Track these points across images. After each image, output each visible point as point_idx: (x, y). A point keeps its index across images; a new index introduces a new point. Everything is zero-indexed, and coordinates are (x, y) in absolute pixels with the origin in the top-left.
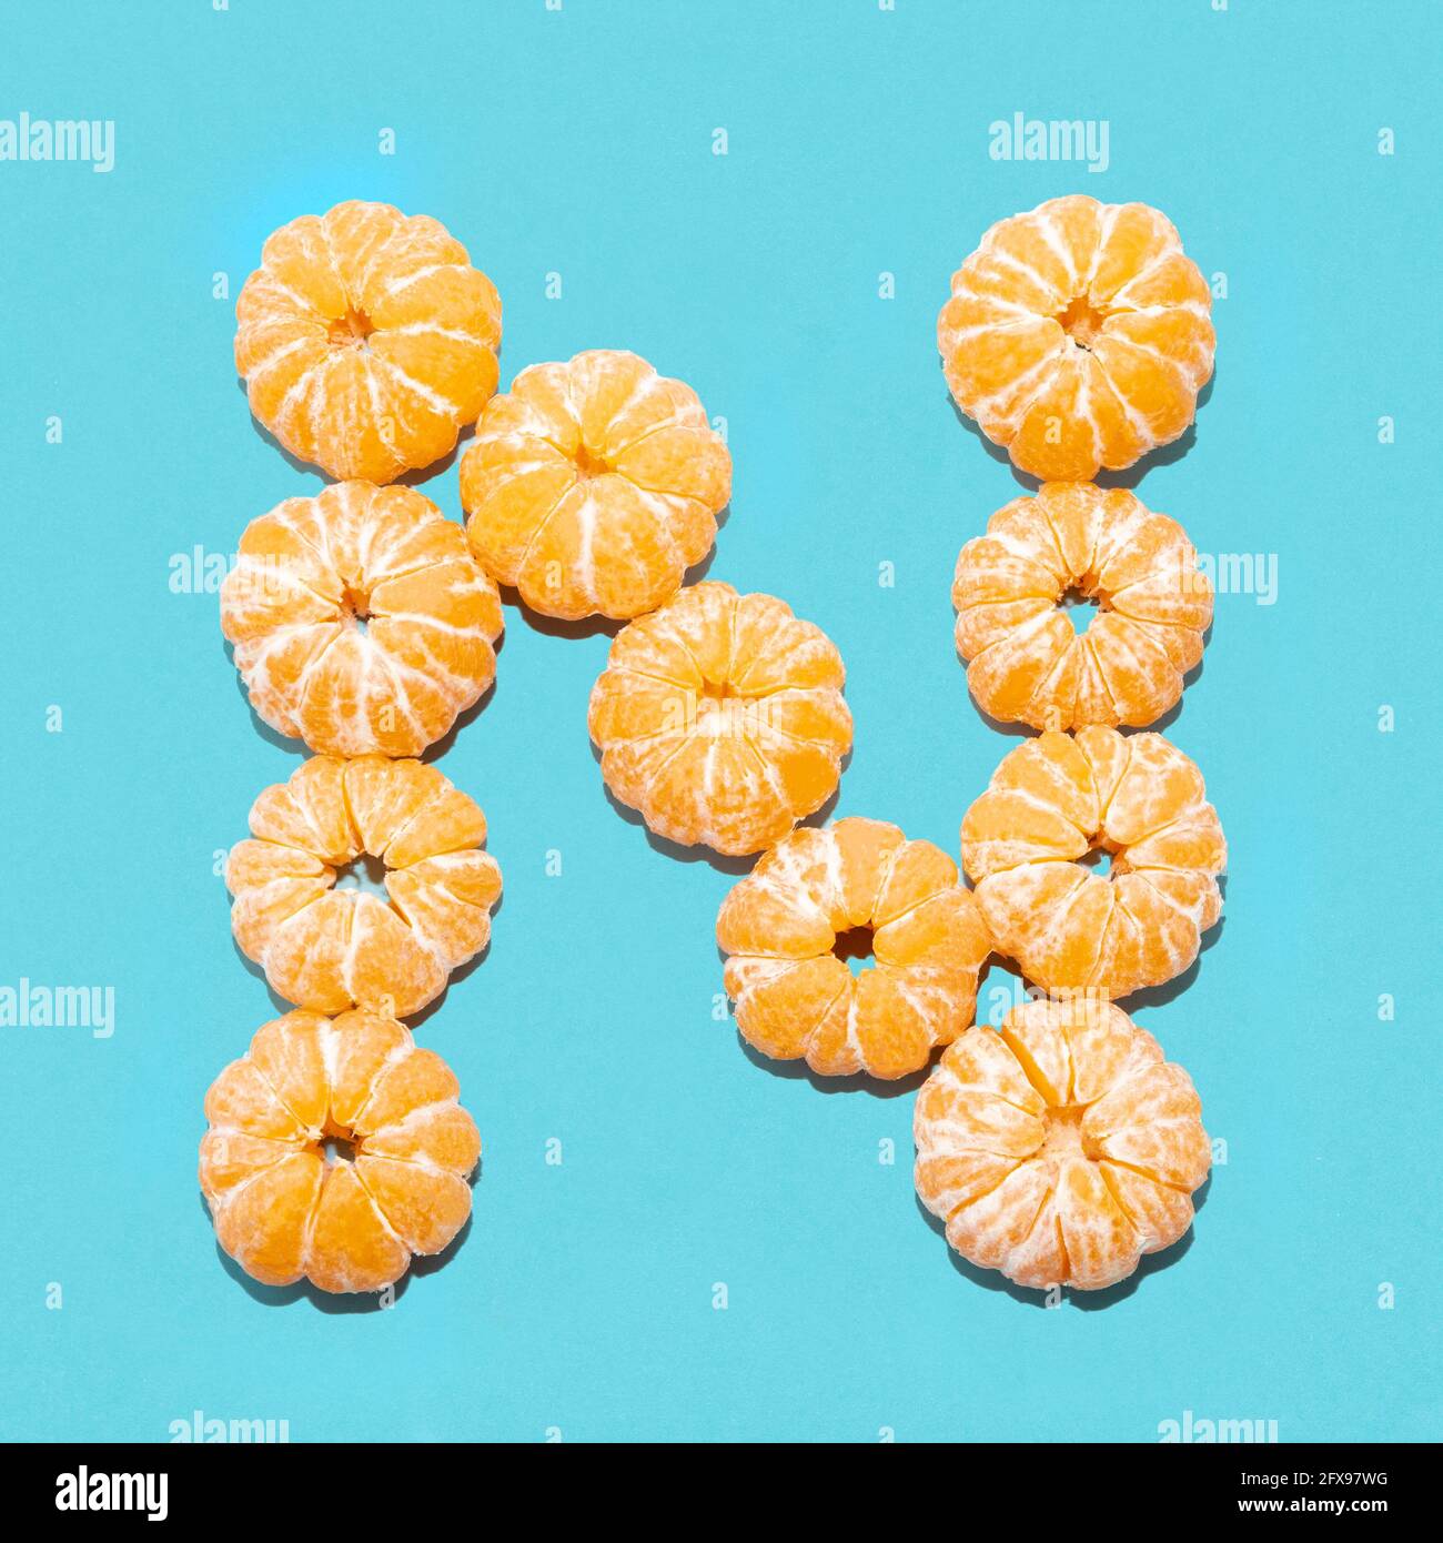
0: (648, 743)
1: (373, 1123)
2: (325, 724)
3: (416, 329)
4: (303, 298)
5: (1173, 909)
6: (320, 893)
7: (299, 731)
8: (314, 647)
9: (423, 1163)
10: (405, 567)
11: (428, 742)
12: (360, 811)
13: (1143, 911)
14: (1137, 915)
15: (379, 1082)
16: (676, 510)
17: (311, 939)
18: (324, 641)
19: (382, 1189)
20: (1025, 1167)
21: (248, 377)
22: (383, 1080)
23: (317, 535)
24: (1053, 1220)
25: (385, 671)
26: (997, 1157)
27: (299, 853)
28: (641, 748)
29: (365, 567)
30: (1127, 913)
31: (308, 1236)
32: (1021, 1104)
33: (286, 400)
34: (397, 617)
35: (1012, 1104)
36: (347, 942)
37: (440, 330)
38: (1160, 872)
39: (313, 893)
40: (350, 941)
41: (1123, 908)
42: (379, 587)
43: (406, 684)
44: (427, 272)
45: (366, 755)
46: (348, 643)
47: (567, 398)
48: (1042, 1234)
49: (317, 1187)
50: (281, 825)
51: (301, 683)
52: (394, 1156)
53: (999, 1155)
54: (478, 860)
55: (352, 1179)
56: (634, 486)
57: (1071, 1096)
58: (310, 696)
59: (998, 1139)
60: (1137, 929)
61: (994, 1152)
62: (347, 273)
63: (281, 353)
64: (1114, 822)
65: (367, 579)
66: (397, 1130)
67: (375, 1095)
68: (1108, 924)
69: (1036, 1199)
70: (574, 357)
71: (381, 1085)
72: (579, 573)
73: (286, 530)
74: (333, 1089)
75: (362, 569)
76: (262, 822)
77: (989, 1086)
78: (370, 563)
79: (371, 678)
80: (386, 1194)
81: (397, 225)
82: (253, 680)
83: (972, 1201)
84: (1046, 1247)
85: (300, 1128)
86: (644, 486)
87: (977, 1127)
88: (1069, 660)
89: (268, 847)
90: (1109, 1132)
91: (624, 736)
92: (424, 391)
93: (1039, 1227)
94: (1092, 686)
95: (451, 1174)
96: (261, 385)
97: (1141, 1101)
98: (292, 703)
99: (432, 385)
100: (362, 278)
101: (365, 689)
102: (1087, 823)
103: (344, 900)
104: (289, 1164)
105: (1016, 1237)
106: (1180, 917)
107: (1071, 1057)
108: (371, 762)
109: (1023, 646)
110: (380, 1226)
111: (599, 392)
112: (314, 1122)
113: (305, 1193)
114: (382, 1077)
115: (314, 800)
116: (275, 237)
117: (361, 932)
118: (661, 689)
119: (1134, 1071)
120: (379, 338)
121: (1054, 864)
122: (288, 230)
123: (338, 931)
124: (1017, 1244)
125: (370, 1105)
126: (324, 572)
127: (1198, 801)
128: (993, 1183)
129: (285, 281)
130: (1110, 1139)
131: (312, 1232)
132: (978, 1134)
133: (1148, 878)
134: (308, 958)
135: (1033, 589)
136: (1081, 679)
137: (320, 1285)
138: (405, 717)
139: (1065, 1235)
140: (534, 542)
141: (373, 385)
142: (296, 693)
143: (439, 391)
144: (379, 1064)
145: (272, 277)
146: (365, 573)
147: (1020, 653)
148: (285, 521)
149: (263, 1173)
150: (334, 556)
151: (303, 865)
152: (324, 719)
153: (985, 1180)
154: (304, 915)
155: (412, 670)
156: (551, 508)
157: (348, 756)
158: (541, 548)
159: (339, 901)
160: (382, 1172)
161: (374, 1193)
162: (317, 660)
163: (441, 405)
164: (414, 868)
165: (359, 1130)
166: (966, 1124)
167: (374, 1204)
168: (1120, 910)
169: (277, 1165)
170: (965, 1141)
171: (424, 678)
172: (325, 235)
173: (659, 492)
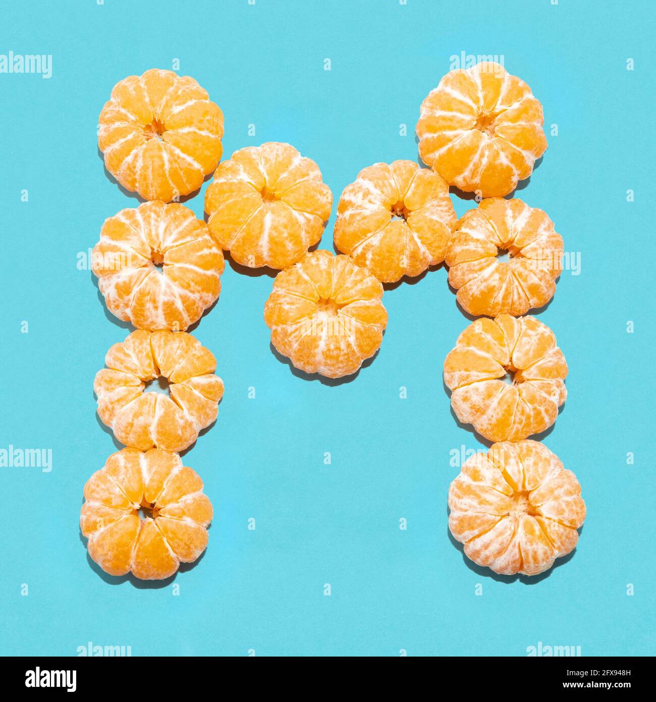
0: (294, 327)
1: (165, 502)
2: (143, 315)
3: (186, 130)
4: (132, 114)
5: (546, 398)
6: (140, 394)
7: (129, 318)
8: (138, 279)
9: (188, 521)
10: (181, 242)
11: (190, 323)
12: (159, 356)
13: (532, 400)
14: (529, 403)
15: (168, 483)
16: (308, 220)
17: (137, 415)
18: (143, 276)
19: (169, 533)
20: (504, 520)
21: (105, 152)
22: (170, 482)
23: (139, 226)
24: (517, 544)
25: (172, 290)
26: (490, 516)
27: (130, 375)
28: (291, 329)
29: (162, 242)
30: (525, 402)
31: (133, 554)
32: (502, 491)
33: (124, 163)
34: (177, 265)
35: (498, 491)
36: (153, 417)
37: (197, 131)
38: (539, 382)
39: (136, 394)
40: (154, 416)
41: (523, 399)
42: (168, 251)
43: (181, 297)
44: (190, 103)
45: (160, 330)
46: (154, 278)
47: (260, 164)
48: (512, 551)
49: (138, 531)
50: (122, 362)
51: (131, 296)
52: (175, 518)
53: (492, 515)
54: (214, 379)
55: (155, 528)
56: (289, 207)
57: (524, 486)
58: (136, 302)
59: (493, 507)
60: (530, 409)
61: (490, 513)
62: (153, 104)
63: (122, 141)
64: (516, 359)
65: (162, 247)
66: (176, 505)
67: (166, 489)
68: (517, 407)
69: (509, 535)
70: (262, 145)
71: (169, 484)
72: (261, 246)
73: (124, 224)
74: (146, 486)
75: (160, 242)
76: (112, 361)
77: (487, 483)
78: (164, 240)
79: (165, 294)
80: (171, 535)
81: (176, 81)
82: (108, 294)
83: (479, 536)
84: (513, 557)
85: (130, 503)
86: (294, 208)
87: (482, 502)
88: (507, 284)
89: (115, 373)
90: (542, 503)
91: (283, 324)
92: (189, 159)
93: (510, 547)
94: (519, 294)
95: (200, 526)
96: (112, 155)
97: (556, 489)
98: (127, 305)
99: (193, 157)
100: (160, 106)
101: (162, 299)
102: (504, 360)
103: (152, 397)
104: (126, 521)
105: (500, 553)
106: (549, 401)
107: (524, 469)
108: (163, 333)
109: (486, 280)
110: (167, 550)
111: (276, 162)
112: (137, 501)
113: (132, 534)
114: (169, 480)
115: (137, 351)
116: (119, 85)
117: (159, 412)
118: (301, 301)
119: (552, 474)
120: (169, 134)
121: (490, 382)
122: (124, 82)
123: (149, 412)
124: (500, 556)
125: (163, 494)
126: (143, 244)
127: (554, 346)
128: (489, 528)
129: (124, 107)
130: (542, 506)
131: (135, 552)
132: (483, 505)
133: (532, 384)
134: (135, 424)
135: (487, 253)
136: (513, 291)
137: (138, 576)
138: (180, 312)
139: (522, 551)
140: (241, 231)
141: (166, 156)
142: (129, 300)
143: (196, 159)
144: (168, 474)
145: (117, 104)
146: (161, 245)
147: (485, 284)
148: (123, 219)
149: (113, 524)
150: (147, 236)
151: (132, 381)
152: (142, 313)
153: (486, 526)
154: (132, 405)
155: (184, 290)
156: (250, 215)
157: (152, 330)
158: (244, 234)
159: (149, 397)
160: (169, 525)
161: (165, 535)
162: (139, 285)
163: (197, 166)
164: (184, 382)
165: (158, 505)
166: (477, 500)
167: (165, 539)
168: (522, 401)
169: (119, 521)
170: (476, 508)
171: (190, 294)
172: (142, 85)
173: (300, 211)
